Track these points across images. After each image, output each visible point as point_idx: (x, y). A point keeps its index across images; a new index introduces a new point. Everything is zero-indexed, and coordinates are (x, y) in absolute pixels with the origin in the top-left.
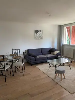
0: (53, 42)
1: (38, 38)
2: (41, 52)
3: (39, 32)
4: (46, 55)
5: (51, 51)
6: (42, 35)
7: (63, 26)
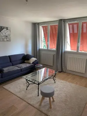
0: (26, 46)
1: (3, 39)
2: (11, 61)
3: (5, 29)
4: (18, 65)
5: (25, 58)
6: (9, 35)
7: (38, 24)
